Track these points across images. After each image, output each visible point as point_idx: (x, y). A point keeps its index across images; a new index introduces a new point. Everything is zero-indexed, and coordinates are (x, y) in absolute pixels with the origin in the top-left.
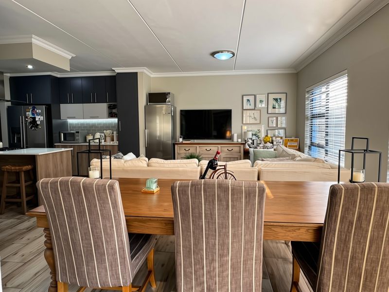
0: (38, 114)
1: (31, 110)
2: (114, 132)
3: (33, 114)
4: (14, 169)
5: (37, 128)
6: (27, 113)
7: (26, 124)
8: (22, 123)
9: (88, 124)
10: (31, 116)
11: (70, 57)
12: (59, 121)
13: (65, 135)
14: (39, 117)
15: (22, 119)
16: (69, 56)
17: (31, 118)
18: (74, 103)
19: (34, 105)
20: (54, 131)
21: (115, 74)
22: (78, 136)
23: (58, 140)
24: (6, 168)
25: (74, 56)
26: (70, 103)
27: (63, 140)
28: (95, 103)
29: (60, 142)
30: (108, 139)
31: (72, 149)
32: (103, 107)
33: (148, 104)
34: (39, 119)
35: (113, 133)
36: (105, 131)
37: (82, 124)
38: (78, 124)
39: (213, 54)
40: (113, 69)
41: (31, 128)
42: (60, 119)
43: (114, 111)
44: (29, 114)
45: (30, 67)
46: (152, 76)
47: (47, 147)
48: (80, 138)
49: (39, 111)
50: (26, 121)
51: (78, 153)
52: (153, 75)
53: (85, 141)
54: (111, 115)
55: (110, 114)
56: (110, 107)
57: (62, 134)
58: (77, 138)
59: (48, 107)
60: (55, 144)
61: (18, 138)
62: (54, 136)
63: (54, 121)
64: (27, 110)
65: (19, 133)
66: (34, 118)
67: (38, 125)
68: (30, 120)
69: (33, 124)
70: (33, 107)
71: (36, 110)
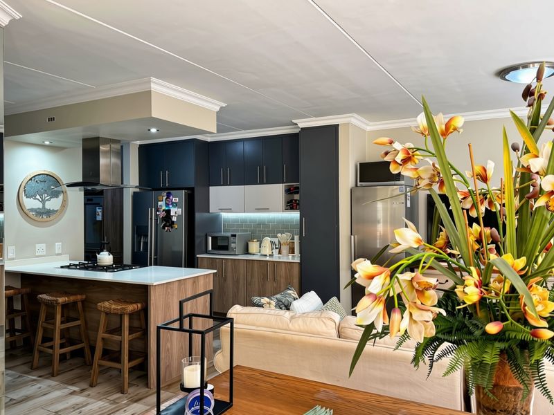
0: (175, 205)
1: (165, 198)
2: (295, 237)
3: (167, 205)
4: (114, 309)
5: (172, 228)
6: (160, 203)
7: (156, 220)
8: (151, 219)
9: (252, 221)
10: (164, 208)
11: (218, 109)
12: (206, 215)
13: (214, 239)
14: (176, 209)
15: (151, 213)
16: (215, 106)
17: (164, 210)
18: (230, 185)
19: (170, 189)
20: (197, 233)
21: (297, 131)
22: (235, 243)
23: (204, 248)
24: (104, 307)
25: (224, 105)
26: (223, 185)
27: (210, 249)
28: (263, 183)
29: (207, 252)
30: (285, 249)
31: (215, 271)
32: (277, 191)
33: (359, 184)
34: (176, 213)
35: (293, 239)
36: (279, 235)
37: (244, 221)
39: (503, 73)
40: (294, 121)
41: (164, 227)
42: (209, 212)
43: (297, 197)
44: (162, 205)
45: (154, 130)
46: (368, 128)
48: (236, 245)
49: (175, 200)
50: (157, 216)
51: (159, 328)
52: (371, 126)
53: (247, 251)
54: (291, 205)
55: (288, 203)
56: (289, 191)
57: (210, 238)
58: (233, 245)
59: (189, 192)
60: (198, 256)
61: (146, 244)
62: (197, 241)
63: (199, 216)
64: (160, 198)
65: (146, 236)
66: (168, 212)
67: (173, 222)
68: (162, 214)
69: (167, 221)
70: (167, 193)
71: (171, 197)
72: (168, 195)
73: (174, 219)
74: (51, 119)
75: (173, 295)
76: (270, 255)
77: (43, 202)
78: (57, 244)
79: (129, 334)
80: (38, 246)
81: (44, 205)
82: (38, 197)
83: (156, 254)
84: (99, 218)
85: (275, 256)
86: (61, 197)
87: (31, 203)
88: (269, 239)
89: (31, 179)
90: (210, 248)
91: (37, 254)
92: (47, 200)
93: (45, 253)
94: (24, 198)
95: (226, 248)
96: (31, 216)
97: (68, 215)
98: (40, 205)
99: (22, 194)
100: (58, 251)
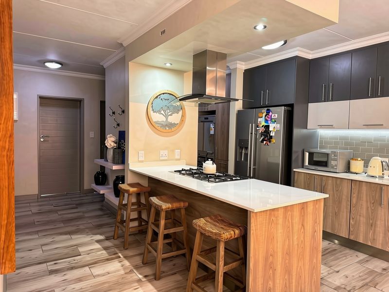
1: (264, 115)
3: (266, 121)
5: (270, 142)
6: (259, 120)
7: (256, 135)
8: (252, 133)
10: (263, 123)
12: (304, 131)
13: (311, 155)
14: (274, 125)
15: (252, 128)
17: (263, 126)
20: (295, 148)
22: (336, 160)
23: (300, 163)
24: (200, 226)
26: (324, 102)
28: (376, 96)
29: (303, 166)
34: (274, 128)
37: (344, 138)
38: (335, 138)
41: (262, 141)
42: (306, 128)
44: (262, 121)
47: (281, 184)
48: (337, 163)
50: (256, 131)
53: (348, 169)
57: (308, 153)
58: (333, 163)
59: (289, 108)
60: (294, 170)
61: (246, 155)
62: (294, 157)
63: (297, 132)
64: (260, 115)
65: (247, 148)
66: (267, 127)
67: (271, 137)
68: (261, 130)
69: (266, 136)
70: (268, 110)
71: (271, 113)
72: (268, 112)
73: (272, 134)
74: (163, 32)
75: (277, 224)
76: (379, 177)
77: (166, 116)
78: (176, 151)
79: (225, 265)
80: (162, 152)
81: (167, 119)
82: (162, 112)
83: (254, 165)
84: (212, 132)
85: (385, 177)
86: (181, 113)
87: (157, 117)
88: (380, 159)
89: (157, 97)
90: (307, 163)
91: (161, 158)
92: (170, 115)
93: (166, 158)
94: (152, 112)
95: (324, 164)
96: (157, 127)
97: (185, 128)
98: (164, 119)
99: (150, 109)
100: (177, 157)
